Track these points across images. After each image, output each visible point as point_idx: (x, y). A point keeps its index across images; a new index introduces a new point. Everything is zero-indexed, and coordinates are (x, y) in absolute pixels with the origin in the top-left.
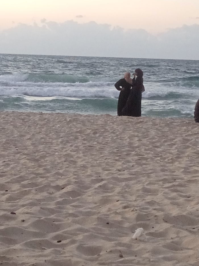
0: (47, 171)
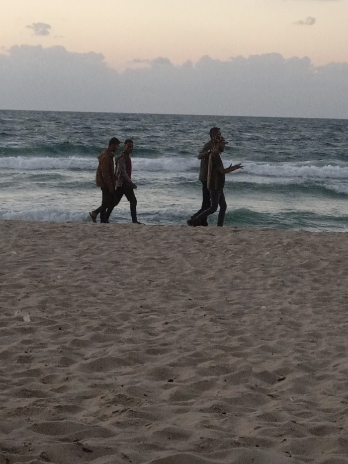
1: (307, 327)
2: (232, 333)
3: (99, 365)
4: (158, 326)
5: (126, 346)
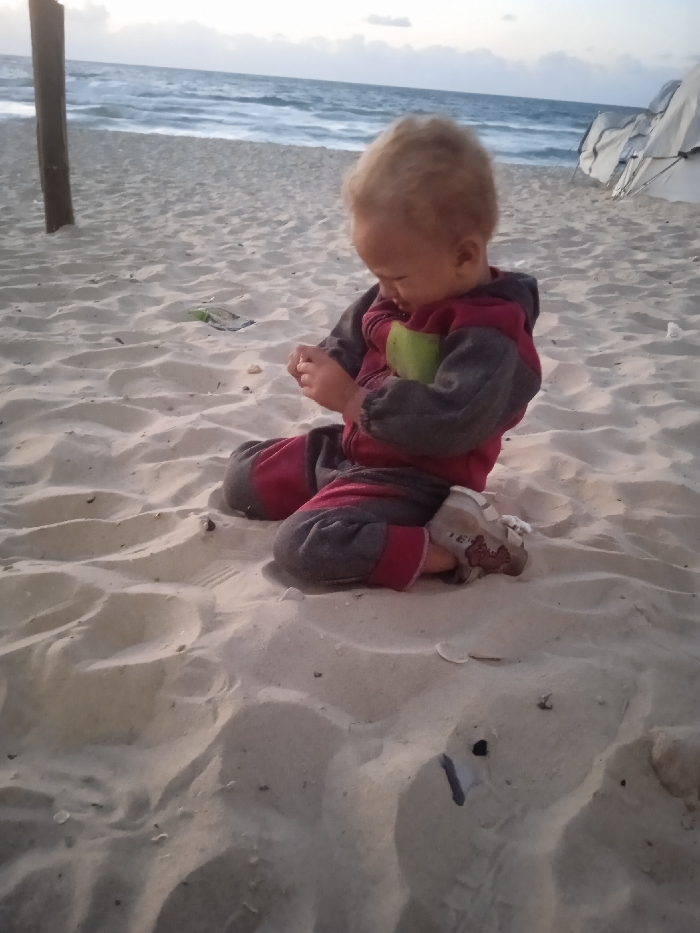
1: (299, 198)
2: (257, 200)
3: (184, 214)
4: (214, 195)
5: (197, 205)
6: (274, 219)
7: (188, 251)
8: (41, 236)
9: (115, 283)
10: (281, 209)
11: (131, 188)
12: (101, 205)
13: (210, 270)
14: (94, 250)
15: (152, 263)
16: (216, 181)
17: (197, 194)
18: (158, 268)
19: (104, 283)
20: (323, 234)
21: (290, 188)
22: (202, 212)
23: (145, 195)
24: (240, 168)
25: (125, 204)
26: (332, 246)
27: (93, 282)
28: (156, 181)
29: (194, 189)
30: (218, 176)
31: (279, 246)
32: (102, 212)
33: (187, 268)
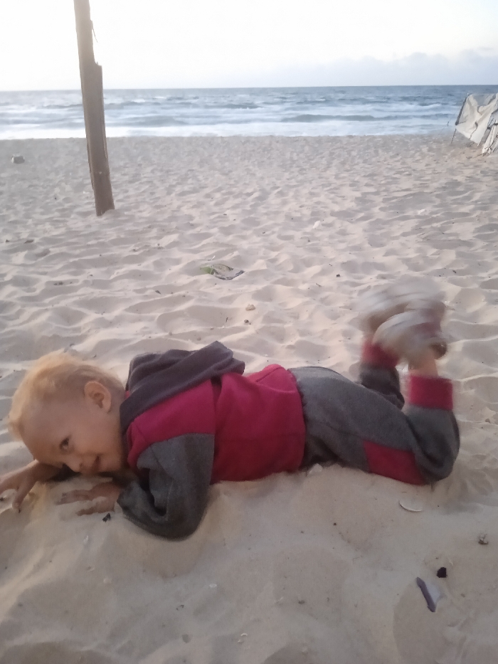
0: (237, 182)
1: (258, 174)
3: (183, 194)
4: (201, 177)
5: (191, 186)
6: (245, 192)
7: (191, 222)
8: (93, 218)
9: (149, 251)
10: (248, 184)
11: (145, 177)
12: (127, 191)
13: (207, 236)
14: (129, 227)
15: (169, 233)
16: (201, 167)
17: (189, 178)
18: (174, 237)
19: (141, 251)
20: (279, 200)
21: (251, 167)
22: (194, 191)
23: (155, 182)
24: (215, 156)
25: (143, 189)
26: (286, 209)
27: (134, 250)
28: (161, 171)
29: (187, 175)
30: (202, 163)
31: (250, 212)
32: (128, 197)
33: (192, 235)
